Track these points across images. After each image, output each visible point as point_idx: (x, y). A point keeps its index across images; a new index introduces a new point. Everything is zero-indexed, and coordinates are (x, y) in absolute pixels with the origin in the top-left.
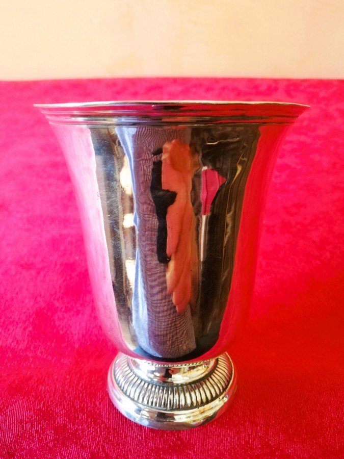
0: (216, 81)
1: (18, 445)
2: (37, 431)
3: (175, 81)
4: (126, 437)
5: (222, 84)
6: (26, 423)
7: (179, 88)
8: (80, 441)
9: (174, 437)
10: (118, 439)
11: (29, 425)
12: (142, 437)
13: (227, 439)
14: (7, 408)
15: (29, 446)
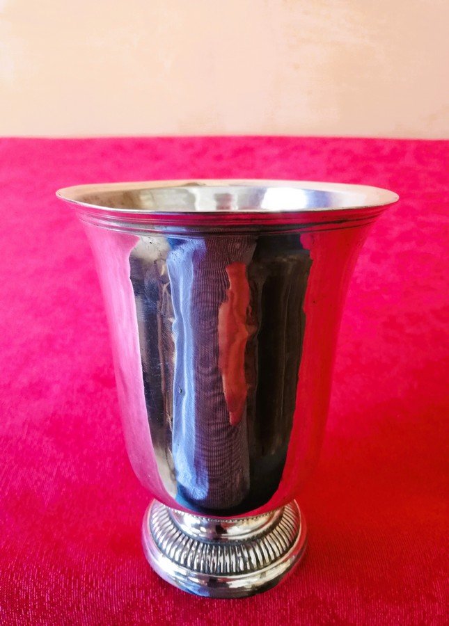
0: (324, 141)
1: (127, 616)
2: (152, 601)
3: (270, 141)
4: (266, 611)
5: (331, 146)
6: (139, 590)
7: (275, 151)
8: (207, 614)
9: (328, 614)
10: (256, 613)
11: (143, 592)
12: (286, 612)
13: (396, 618)
14: (114, 569)
15: (141, 619)
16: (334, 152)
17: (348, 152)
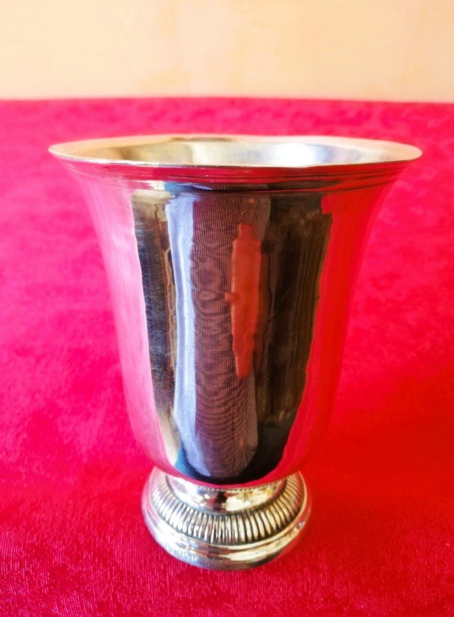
2: (27, 573)
4: (144, 584)
5: (295, 108)
6: (13, 562)
7: (238, 113)
8: (84, 587)
9: (209, 586)
10: (134, 585)
11: (17, 565)
12: (166, 585)
13: (279, 590)
15: (17, 592)
16: (297, 114)
17: (311, 116)
